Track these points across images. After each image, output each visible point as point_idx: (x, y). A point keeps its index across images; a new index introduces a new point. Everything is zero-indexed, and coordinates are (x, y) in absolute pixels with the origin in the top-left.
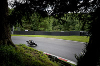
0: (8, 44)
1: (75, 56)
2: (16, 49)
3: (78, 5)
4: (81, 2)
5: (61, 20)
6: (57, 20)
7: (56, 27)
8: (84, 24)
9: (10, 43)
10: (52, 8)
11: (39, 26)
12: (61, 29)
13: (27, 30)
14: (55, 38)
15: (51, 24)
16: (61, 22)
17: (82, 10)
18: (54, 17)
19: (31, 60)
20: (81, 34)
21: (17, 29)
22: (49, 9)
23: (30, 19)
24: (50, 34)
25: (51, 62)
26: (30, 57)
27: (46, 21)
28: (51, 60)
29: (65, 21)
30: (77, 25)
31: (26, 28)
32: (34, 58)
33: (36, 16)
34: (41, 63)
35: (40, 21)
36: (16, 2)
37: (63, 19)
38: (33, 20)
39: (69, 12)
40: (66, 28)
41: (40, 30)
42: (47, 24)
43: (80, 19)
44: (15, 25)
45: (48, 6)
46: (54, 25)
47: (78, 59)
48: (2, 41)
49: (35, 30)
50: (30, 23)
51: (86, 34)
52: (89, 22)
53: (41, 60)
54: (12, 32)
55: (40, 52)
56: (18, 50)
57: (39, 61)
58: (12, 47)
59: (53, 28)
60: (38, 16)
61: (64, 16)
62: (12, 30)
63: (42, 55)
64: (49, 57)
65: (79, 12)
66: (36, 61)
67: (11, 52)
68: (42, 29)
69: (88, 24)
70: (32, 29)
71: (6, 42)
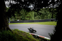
1: (49, 34)
3: (49, 3)
4: (50, 1)
5: (39, 13)
6: (36, 13)
7: (36, 17)
9: (8, 29)
10: (33, 6)
11: (26, 17)
12: (39, 18)
13: (18, 20)
14: (36, 24)
15: (33, 16)
17: (51, 6)
18: (35, 11)
19: (22, 39)
21: (12, 20)
22: (31, 6)
23: (20, 13)
26: (21, 37)
27: (30, 14)
28: (34, 38)
29: (41, 13)
30: (49, 15)
32: (24, 37)
33: (23, 11)
34: (29, 40)
35: (26, 14)
36: (10, 3)
38: (22, 14)
39: (44, 8)
40: (43, 18)
41: (26, 20)
42: (30, 16)
44: (11, 18)
45: (31, 5)
46: (35, 16)
47: (51, 36)
48: (3, 28)
50: (20, 16)
51: (54, 20)
52: (56, 13)
53: (29, 38)
54: (9, 22)
55: (27, 33)
56: (14, 33)
57: (27, 39)
58: (9, 31)
59: (34, 18)
60: (24, 11)
62: (9, 21)
63: (29, 35)
64: (33, 36)
66: (25, 39)
67: (9, 35)
68: (28, 19)
69: (55, 14)
70: (22, 19)
71: (6, 28)
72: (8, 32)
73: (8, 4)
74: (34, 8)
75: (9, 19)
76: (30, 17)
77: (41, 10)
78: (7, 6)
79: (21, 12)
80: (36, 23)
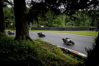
0: (26, 39)
1: (86, 49)
2: (34, 43)
3: (88, 3)
6: (69, 17)
7: (68, 23)
8: (93, 20)
9: (28, 38)
10: (65, 6)
11: (53, 23)
12: (72, 25)
13: (43, 27)
15: (64, 21)
16: (73, 18)
17: (92, 8)
19: (47, 53)
20: (90, 29)
21: (34, 26)
22: (62, 7)
23: (45, 17)
24: (63, 29)
25: (64, 55)
26: (45, 50)
27: (59, 18)
29: (76, 18)
30: (87, 21)
31: (42, 25)
32: (49, 51)
33: (50, 14)
34: (55, 56)
35: (54, 18)
36: (32, 1)
37: (74, 16)
38: (48, 17)
39: (80, 10)
40: (77, 24)
41: (54, 26)
42: (60, 21)
43: (90, 16)
44: (32, 22)
45: (61, 5)
46: (67, 21)
47: (88, 52)
48: (21, 36)
49: (49, 26)
50: (45, 20)
51: (95, 29)
53: (55, 53)
54: (30, 28)
55: (54, 46)
56: (35, 44)
58: (29, 41)
59: (65, 24)
60: (52, 13)
61: (75, 13)
62: (30, 27)
63: (56, 49)
64: (62, 50)
65: (89, 10)
66: (51, 54)
68: (56, 25)
69: (97, 20)
71: (25, 37)
72: (27, 43)
73: (29, 2)
74: (66, 10)
75: (29, 24)
76: (59, 23)
77: (76, 12)
78: (27, 6)
79: (46, 15)
80: (67, 31)
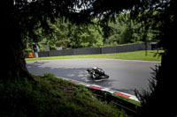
0: (21, 77)
7: (110, 38)
12: (118, 42)
24: (99, 51)
48: (10, 73)
58: (27, 81)
59: (104, 41)
68: (86, 44)
71: (18, 74)
